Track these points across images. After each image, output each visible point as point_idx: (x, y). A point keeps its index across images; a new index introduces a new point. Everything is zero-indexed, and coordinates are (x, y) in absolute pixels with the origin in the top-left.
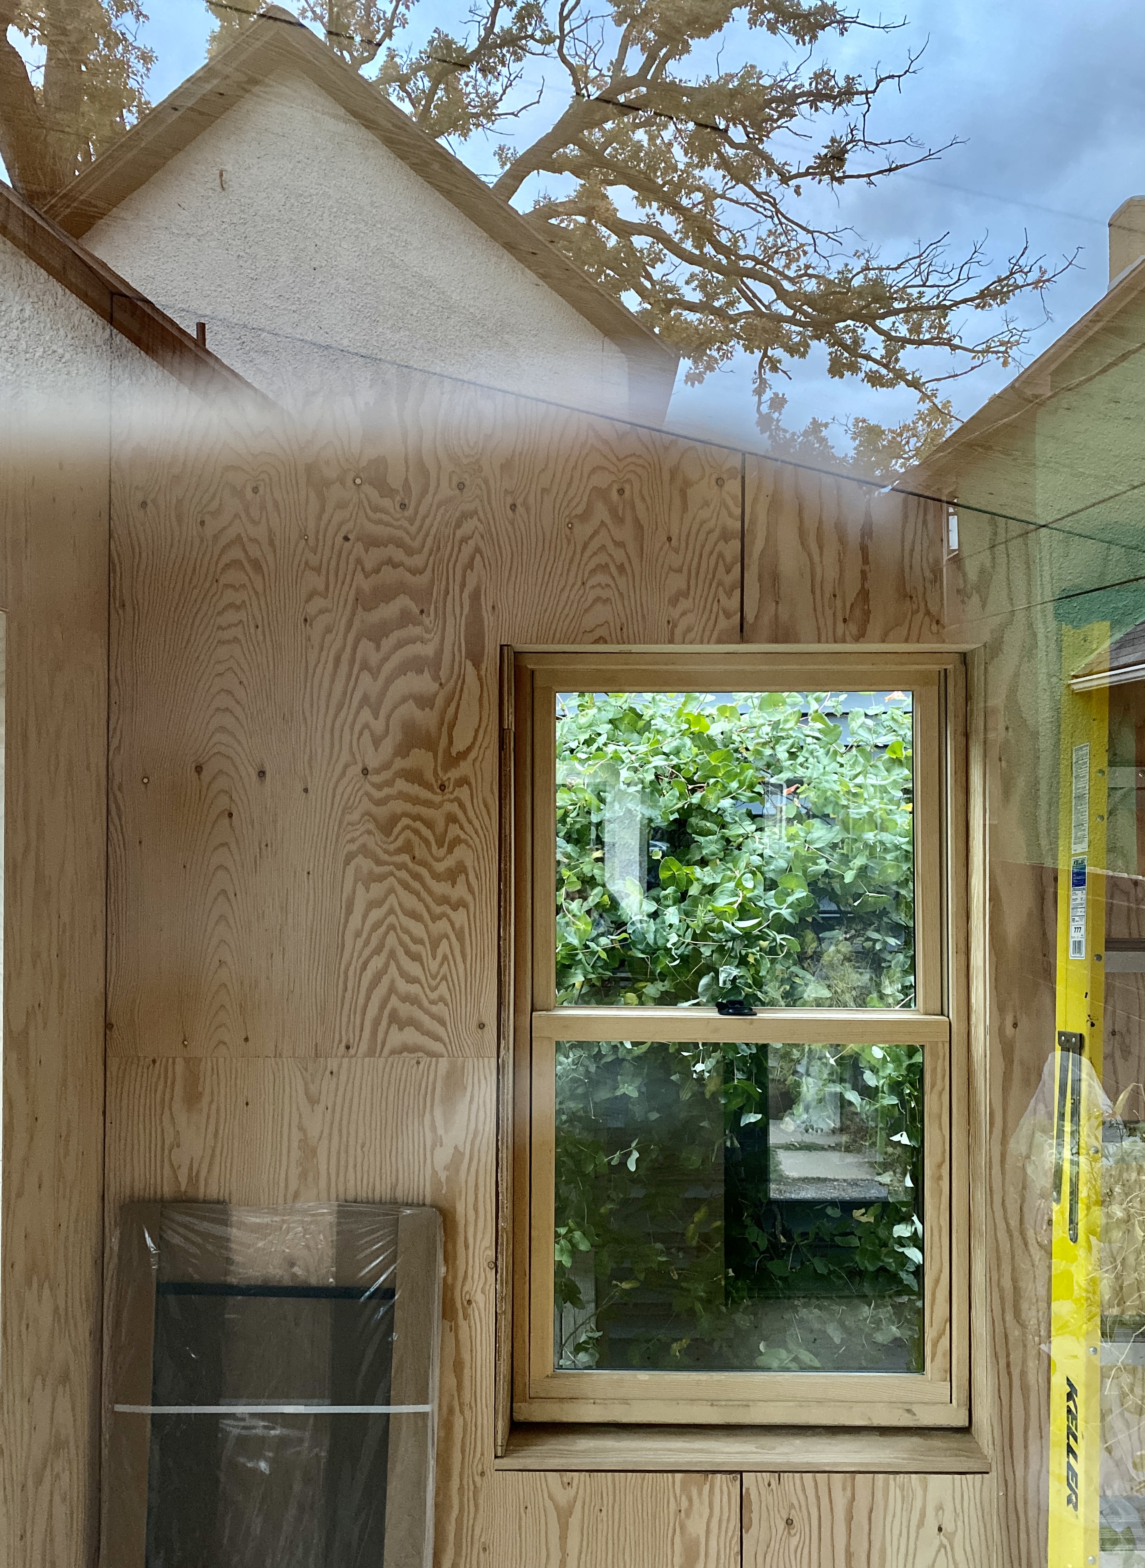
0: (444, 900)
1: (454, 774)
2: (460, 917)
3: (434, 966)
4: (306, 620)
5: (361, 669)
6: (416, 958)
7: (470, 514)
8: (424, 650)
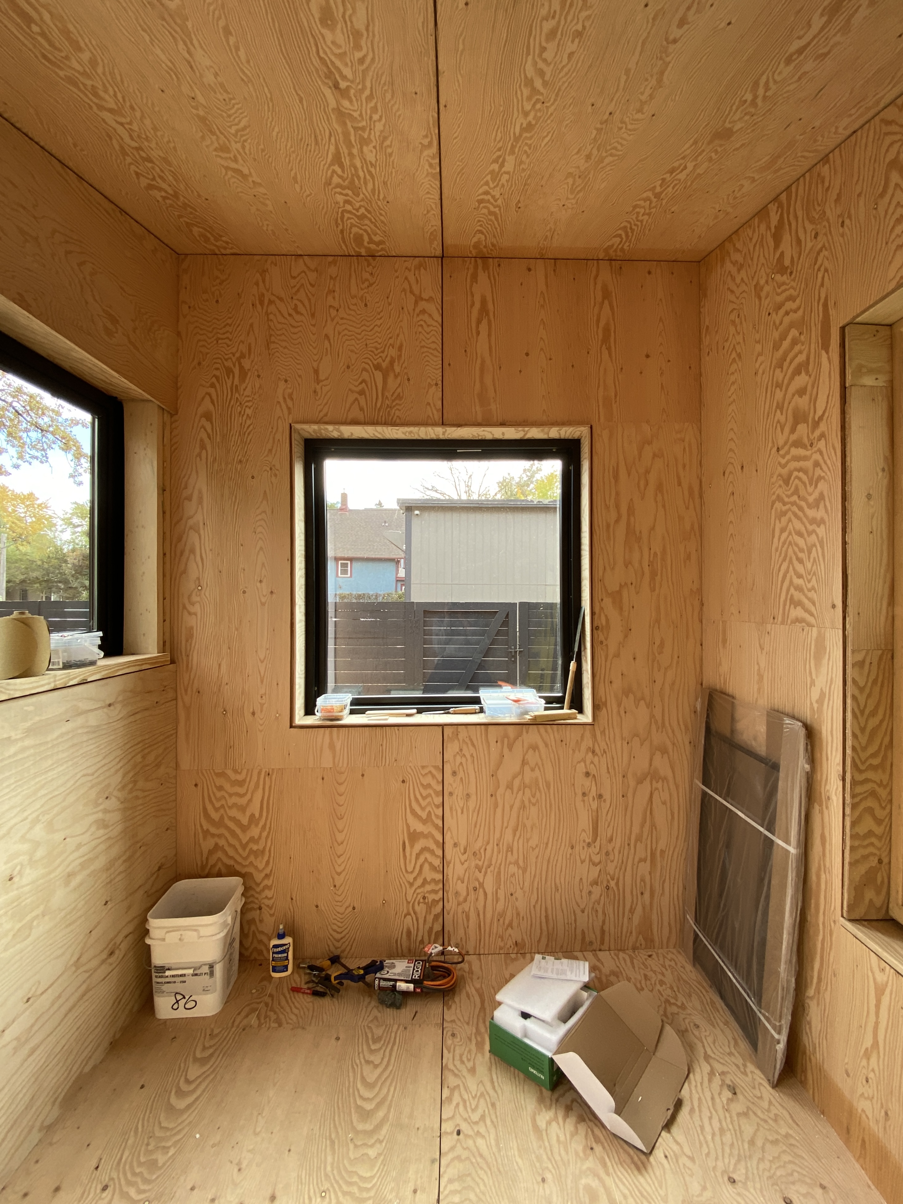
0: (813, 521)
1: (817, 433)
2: (821, 531)
3: (809, 565)
5: (776, 388)
6: (800, 561)
7: (821, 250)
8: (802, 358)
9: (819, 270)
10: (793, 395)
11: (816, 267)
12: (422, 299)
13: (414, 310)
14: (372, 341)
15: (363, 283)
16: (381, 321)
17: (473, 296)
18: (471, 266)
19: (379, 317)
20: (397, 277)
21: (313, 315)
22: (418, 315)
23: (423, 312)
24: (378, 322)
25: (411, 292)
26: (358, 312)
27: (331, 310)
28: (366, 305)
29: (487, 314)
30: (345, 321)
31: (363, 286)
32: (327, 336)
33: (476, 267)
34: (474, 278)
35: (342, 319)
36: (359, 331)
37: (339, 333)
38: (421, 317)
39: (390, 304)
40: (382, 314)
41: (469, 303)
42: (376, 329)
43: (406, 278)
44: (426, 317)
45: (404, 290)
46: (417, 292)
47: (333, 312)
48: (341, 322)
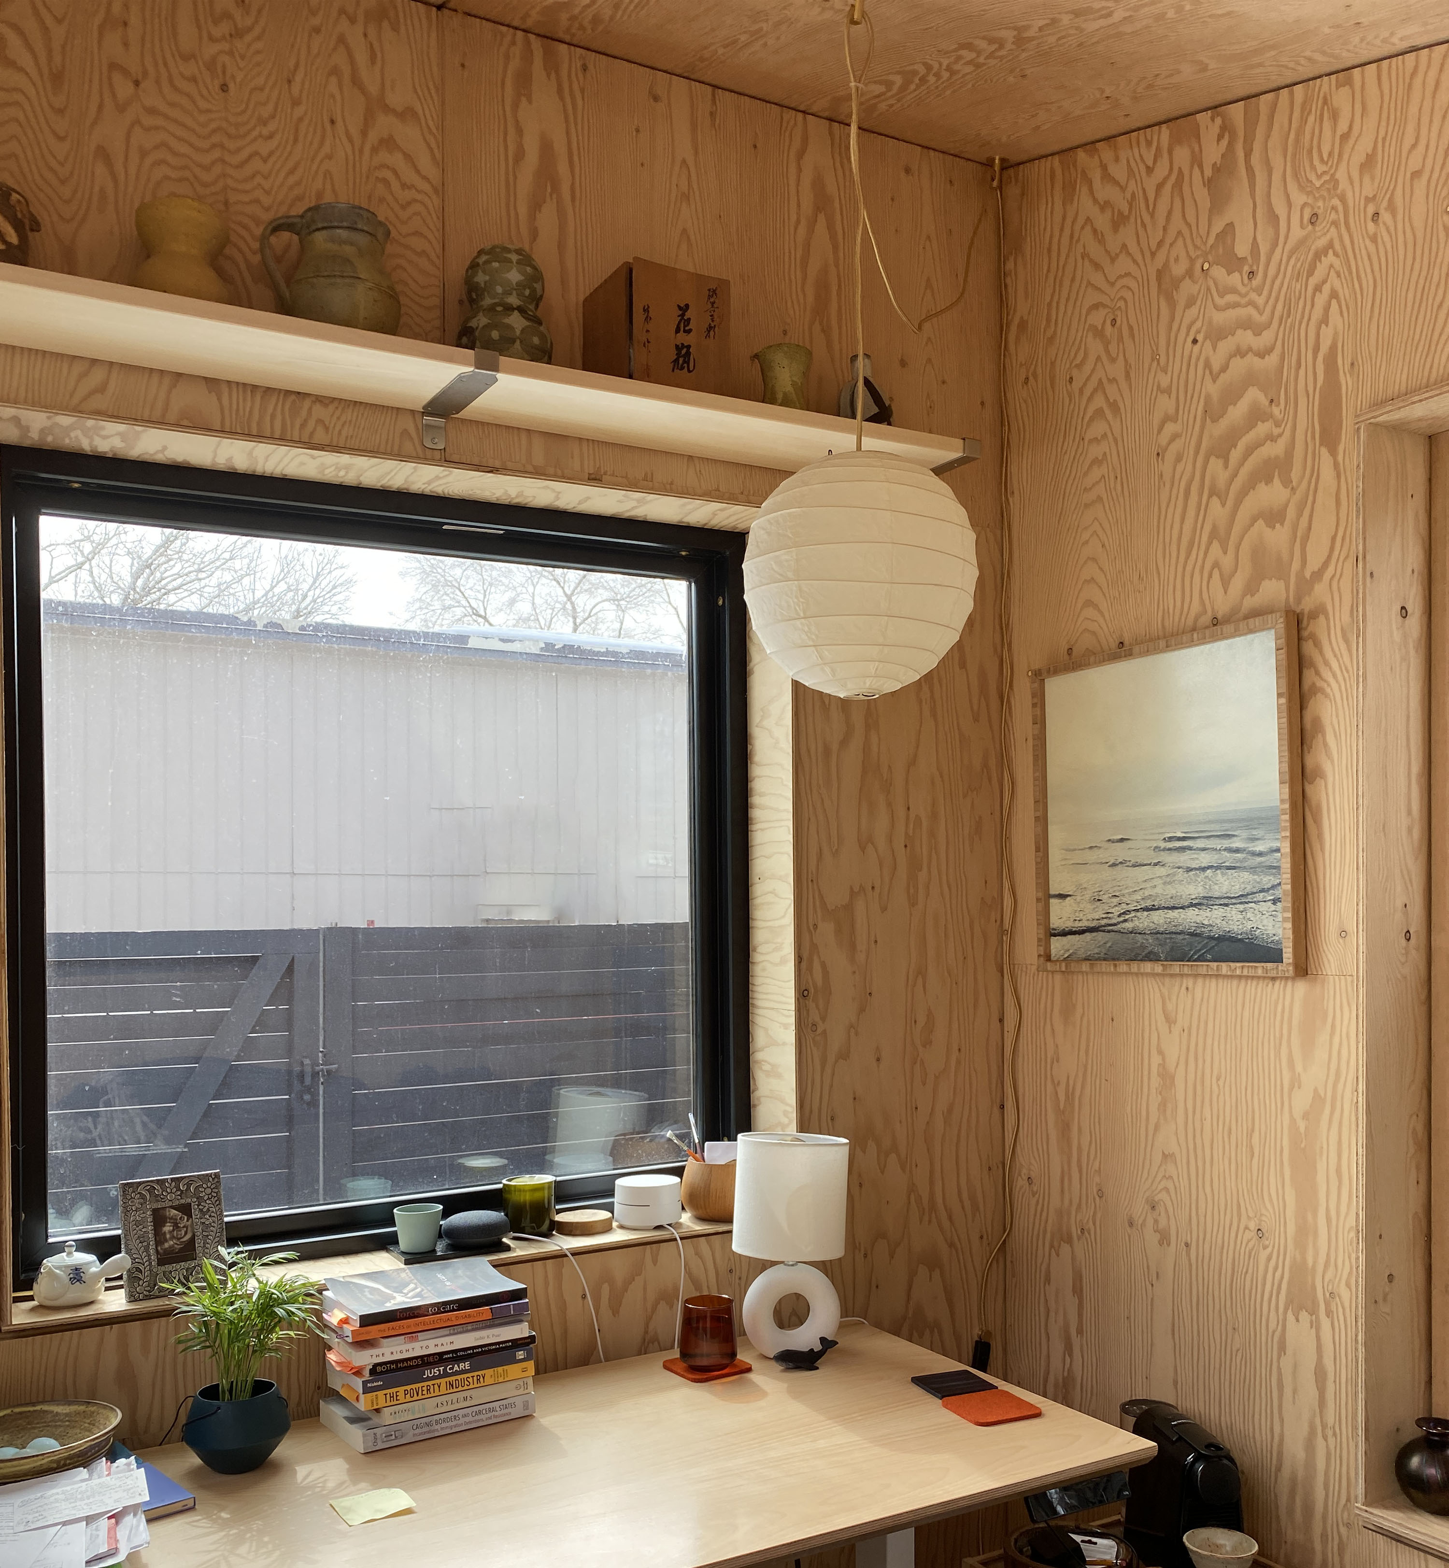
4: (1158, 454)
5: (1210, 496)
7: (1324, 251)
8: (1276, 449)
9: (1318, 289)
10: (1254, 520)
11: (1313, 281)
12: (387, 109)
13: (364, 133)
14: (246, 198)
15: (216, 22)
16: (273, 144)
17: (520, 131)
18: (517, 51)
19: (265, 132)
20: (317, 30)
21: (57, 78)
22: (375, 150)
23: (388, 143)
24: (264, 148)
25: (356, 81)
26: (203, 105)
27: (117, 78)
28: (224, 88)
29: (556, 188)
30: (160, 121)
31: (217, 32)
32: (102, 153)
33: (527, 56)
34: (524, 81)
35: (152, 111)
36: (206, 159)
37: (144, 153)
38: (383, 156)
39: (296, 103)
40: (272, 126)
41: (512, 147)
42: (256, 164)
43: (342, 40)
44: (396, 160)
45: (335, 71)
46: (373, 89)
47: (124, 89)
48: (148, 121)
